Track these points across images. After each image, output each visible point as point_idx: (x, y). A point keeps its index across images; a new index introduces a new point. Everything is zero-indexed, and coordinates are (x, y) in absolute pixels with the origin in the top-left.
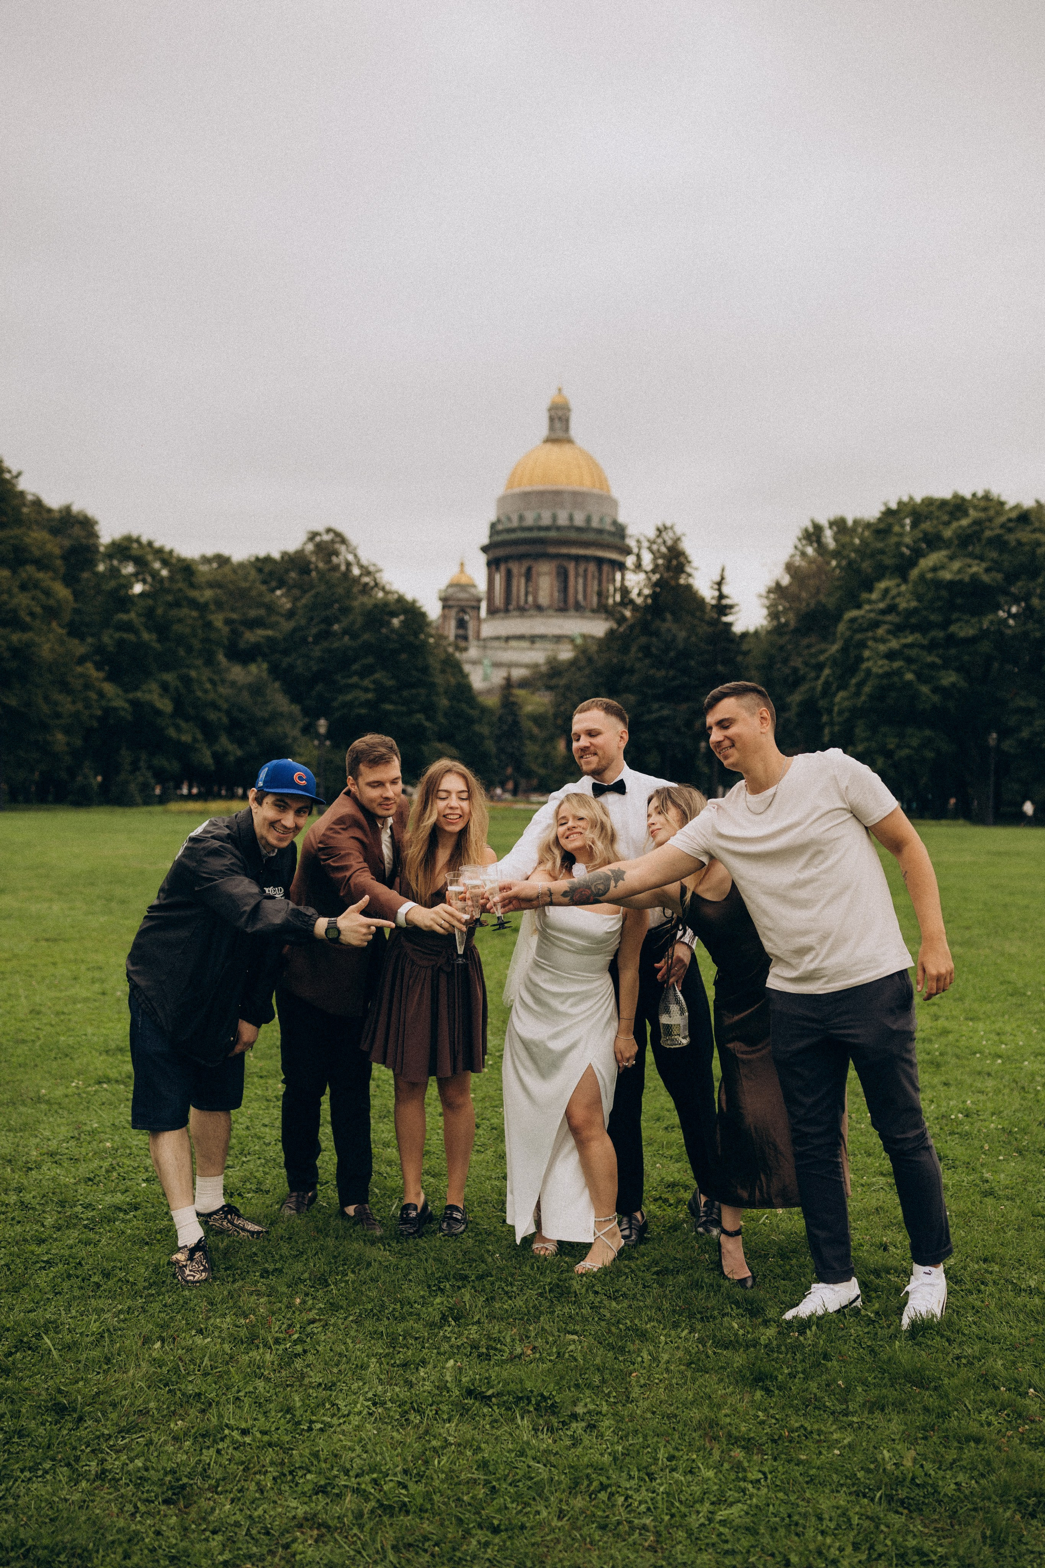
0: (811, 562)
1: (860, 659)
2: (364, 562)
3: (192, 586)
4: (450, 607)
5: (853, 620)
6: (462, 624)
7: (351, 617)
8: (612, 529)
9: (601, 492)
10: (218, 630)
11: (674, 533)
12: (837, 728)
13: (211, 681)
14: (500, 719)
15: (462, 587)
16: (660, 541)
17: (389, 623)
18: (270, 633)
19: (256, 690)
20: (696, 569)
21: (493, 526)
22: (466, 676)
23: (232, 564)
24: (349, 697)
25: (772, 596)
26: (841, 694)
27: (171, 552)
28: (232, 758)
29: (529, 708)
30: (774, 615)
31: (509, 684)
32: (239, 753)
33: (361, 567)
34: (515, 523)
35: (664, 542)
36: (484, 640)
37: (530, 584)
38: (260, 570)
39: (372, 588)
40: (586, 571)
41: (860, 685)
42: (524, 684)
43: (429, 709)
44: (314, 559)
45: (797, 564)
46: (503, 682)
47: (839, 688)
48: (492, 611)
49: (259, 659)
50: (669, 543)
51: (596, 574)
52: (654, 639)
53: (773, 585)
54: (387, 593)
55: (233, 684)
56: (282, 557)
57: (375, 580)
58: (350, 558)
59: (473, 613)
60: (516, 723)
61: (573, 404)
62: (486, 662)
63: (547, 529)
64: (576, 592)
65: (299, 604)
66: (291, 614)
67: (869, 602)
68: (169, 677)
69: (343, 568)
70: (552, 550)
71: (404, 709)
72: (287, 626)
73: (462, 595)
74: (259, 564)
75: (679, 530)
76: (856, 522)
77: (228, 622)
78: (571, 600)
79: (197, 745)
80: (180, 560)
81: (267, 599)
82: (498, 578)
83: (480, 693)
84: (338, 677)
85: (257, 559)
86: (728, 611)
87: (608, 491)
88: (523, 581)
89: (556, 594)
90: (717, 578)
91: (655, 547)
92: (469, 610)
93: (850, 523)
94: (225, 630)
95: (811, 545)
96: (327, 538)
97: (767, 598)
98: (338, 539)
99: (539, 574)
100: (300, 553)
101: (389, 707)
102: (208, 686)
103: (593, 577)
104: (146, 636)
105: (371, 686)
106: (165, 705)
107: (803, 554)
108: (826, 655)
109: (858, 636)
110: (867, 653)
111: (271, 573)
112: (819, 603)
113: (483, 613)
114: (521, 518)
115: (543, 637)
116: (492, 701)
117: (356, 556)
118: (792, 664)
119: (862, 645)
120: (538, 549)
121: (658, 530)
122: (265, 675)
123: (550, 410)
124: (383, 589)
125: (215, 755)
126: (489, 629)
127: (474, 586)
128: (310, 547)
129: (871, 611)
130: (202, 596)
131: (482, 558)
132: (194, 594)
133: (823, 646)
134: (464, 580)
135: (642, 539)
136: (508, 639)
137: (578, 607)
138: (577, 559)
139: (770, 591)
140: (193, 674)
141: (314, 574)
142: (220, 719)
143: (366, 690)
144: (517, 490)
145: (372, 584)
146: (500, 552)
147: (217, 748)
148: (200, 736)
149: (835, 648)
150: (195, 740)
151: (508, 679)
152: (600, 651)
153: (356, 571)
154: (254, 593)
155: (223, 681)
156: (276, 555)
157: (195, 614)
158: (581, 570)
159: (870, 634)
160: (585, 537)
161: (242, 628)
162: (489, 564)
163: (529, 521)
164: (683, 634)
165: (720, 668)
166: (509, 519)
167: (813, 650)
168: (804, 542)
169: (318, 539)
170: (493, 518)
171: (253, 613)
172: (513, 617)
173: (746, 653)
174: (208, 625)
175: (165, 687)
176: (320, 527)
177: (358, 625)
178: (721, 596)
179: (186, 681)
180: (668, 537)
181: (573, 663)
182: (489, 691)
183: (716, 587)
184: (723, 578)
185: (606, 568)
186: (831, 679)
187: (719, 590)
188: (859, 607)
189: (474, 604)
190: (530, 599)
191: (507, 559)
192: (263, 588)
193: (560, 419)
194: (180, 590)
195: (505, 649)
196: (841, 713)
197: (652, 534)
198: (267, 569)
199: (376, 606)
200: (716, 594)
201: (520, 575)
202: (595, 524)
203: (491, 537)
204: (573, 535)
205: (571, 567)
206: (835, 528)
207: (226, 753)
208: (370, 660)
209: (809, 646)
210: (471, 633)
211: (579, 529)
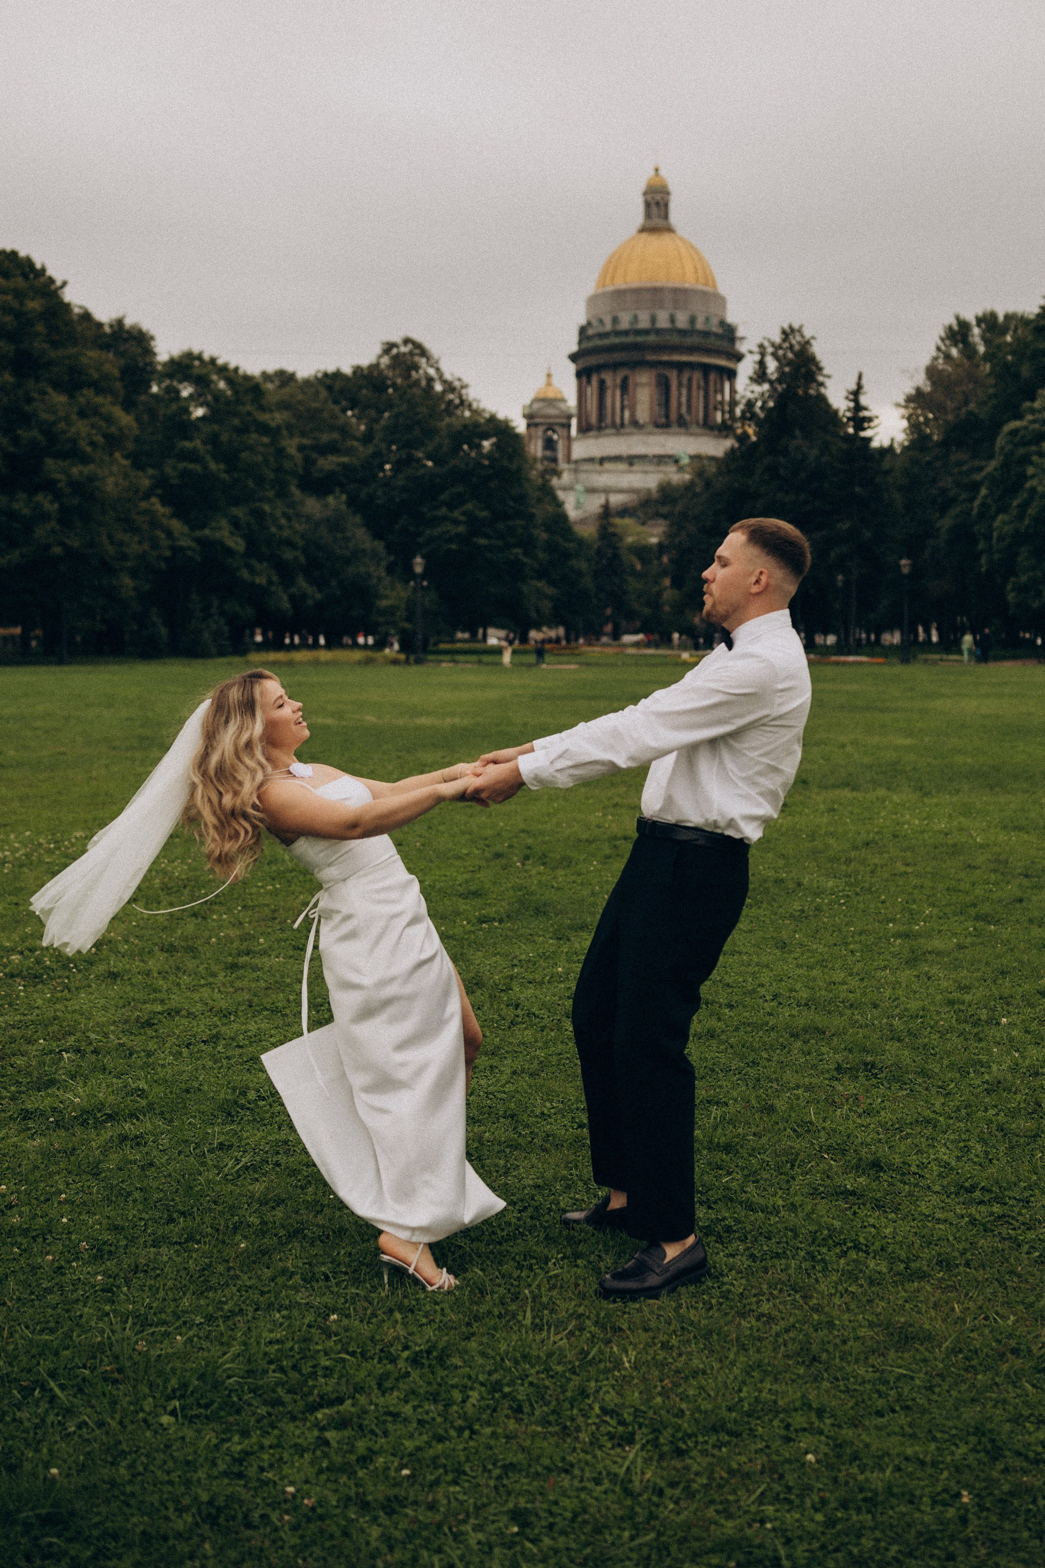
0: (957, 365)
1: (1024, 477)
2: (448, 376)
3: (262, 408)
4: (536, 425)
5: (1014, 433)
6: (550, 444)
7: (437, 440)
8: (720, 331)
9: (705, 288)
10: (290, 457)
11: (802, 336)
12: (996, 556)
13: (285, 514)
14: (599, 552)
15: (550, 402)
16: (786, 345)
17: (479, 446)
18: (345, 459)
19: (335, 525)
20: (829, 377)
21: (583, 330)
22: (559, 504)
23: (296, 381)
24: (437, 531)
25: (912, 405)
26: (1001, 517)
27: (236, 369)
28: (310, 602)
29: (630, 540)
30: (914, 427)
31: (607, 512)
32: (318, 596)
33: (444, 382)
34: (608, 327)
35: (791, 347)
36: (576, 462)
37: (626, 397)
38: (330, 388)
39: (457, 407)
40: (690, 380)
41: (1024, 507)
42: (624, 511)
43: (528, 544)
44: (391, 374)
45: (940, 367)
46: (600, 510)
47: (999, 511)
48: (585, 429)
49: (337, 489)
50: (797, 347)
51: (702, 383)
52: (782, 460)
53: (913, 392)
54: (476, 412)
55: (309, 518)
56: (354, 373)
57: (460, 397)
58: (432, 372)
59: (562, 431)
60: (616, 556)
61: (672, 188)
62: (579, 487)
63: (646, 332)
64: (680, 404)
65: (376, 427)
66: (367, 438)
67: (1033, 411)
68: (239, 512)
69: (424, 383)
70: (651, 357)
71: (500, 543)
72: (364, 451)
73: (552, 411)
74: (328, 381)
75: (808, 333)
76: (1008, 317)
77: (301, 448)
78: (673, 416)
79: (273, 588)
80: (247, 378)
81: (340, 422)
82: (592, 391)
83: (575, 523)
84: (425, 510)
85: (326, 375)
86: (866, 425)
87: (714, 286)
88: (618, 393)
89: (657, 408)
90: (853, 387)
91: (781, 352)
92: (557, 428)
93: (1001, 318)
94: (298, 457)
95: (956, 345)
96: (404, 349)
97: (906, 407)
98: (417, 351)
99: (636, 385)
100: (375, 367)
101: (482, 541)
102: (283, 521)
103: (699, 388)
104: (213, 466)
105: (462, 518)
106: (237, 544)
107: (948, 357)
108: (983, 474)
109: (1021, 451)
110: (1030, 471)
111: (341, 392)
112: (971, 413)
113: (574, 431)
114: (615, 320)
115: (642, 458)
116: (588, 532)
117: (438, 370)
118: (940, 484)
119: (1025, 460)
120: (635, 356)
121: (784, 332)
122: (343, 507)
123: (645, 194)
124: (470, 406)
125: (292, 598)
126: (581, 449)
127: (563, 400)
128: (385, 361)
129: (1034, 421)
130: (273, 419)
131: (571, 368)
132: (264, 417)
133: (977, 463)
134: (551, 395)
135: (766, 344)
136: (602, 461)
137: (682, 423)
138: (681, 367)
139: (909, 399)
140: (267, 508)
141: (390, 391)
142: (296, 558)
143: (456, 522)
144: (610, 288)
145: (457, 401)
146: (593, 361)
147: (294, 590)
148: (275, 578)
149: (993, 464)
150: (270, 583)
151: (606, 507)
152: (719, 473)
153: (438, 387)
154: (325, 415)
155: (298, 515)
156: (347, 370)
157: (266, 440)
158: (685, 381)
159: (1034, 448)
160: (688, 341)
161: (315, 455)
162: (579, 375)
163: (625, 324)
164: (815, 452)
165: (857, 489)
166: (601, 321)
167: (965, 468)
168: (948, 342)
169: (395, 351)
170: (583, 321)
171: (325, 438)
172: (608, 435)
173: (887, 473)
174: (281, 452)
175: (235, 524)
176: (397, 338)
177: (445, 449)
178: (858, 408)
179: (259, 514)
180: (795, 340)
181: (689, 487)
182: (583, 521)
183: (851, 397)
184: (860, 386)
185: (712, 377)
186: (989, 501)
187: (856, 401)
188: (1020, 417)
189: (564, 421)
190: (627, 414)
191: (599, 368)
192: (337, 409)
193: (658, 204)
194: (249, 414)
195: (600, 473)
196: (1001, 539)
197: (777, 338)
198: (338, 385)
199: (465, 426)
200: (852, 405)
201: (615, 387)
202: (700, 325)
203: (580, 342)
204: (675, 339)
205: (673, 376)
206: (983, 326)
207: (304, 596)
208: (460, 489)
209: (959, 464)
210: (560, 455)
211: (682, 332)
